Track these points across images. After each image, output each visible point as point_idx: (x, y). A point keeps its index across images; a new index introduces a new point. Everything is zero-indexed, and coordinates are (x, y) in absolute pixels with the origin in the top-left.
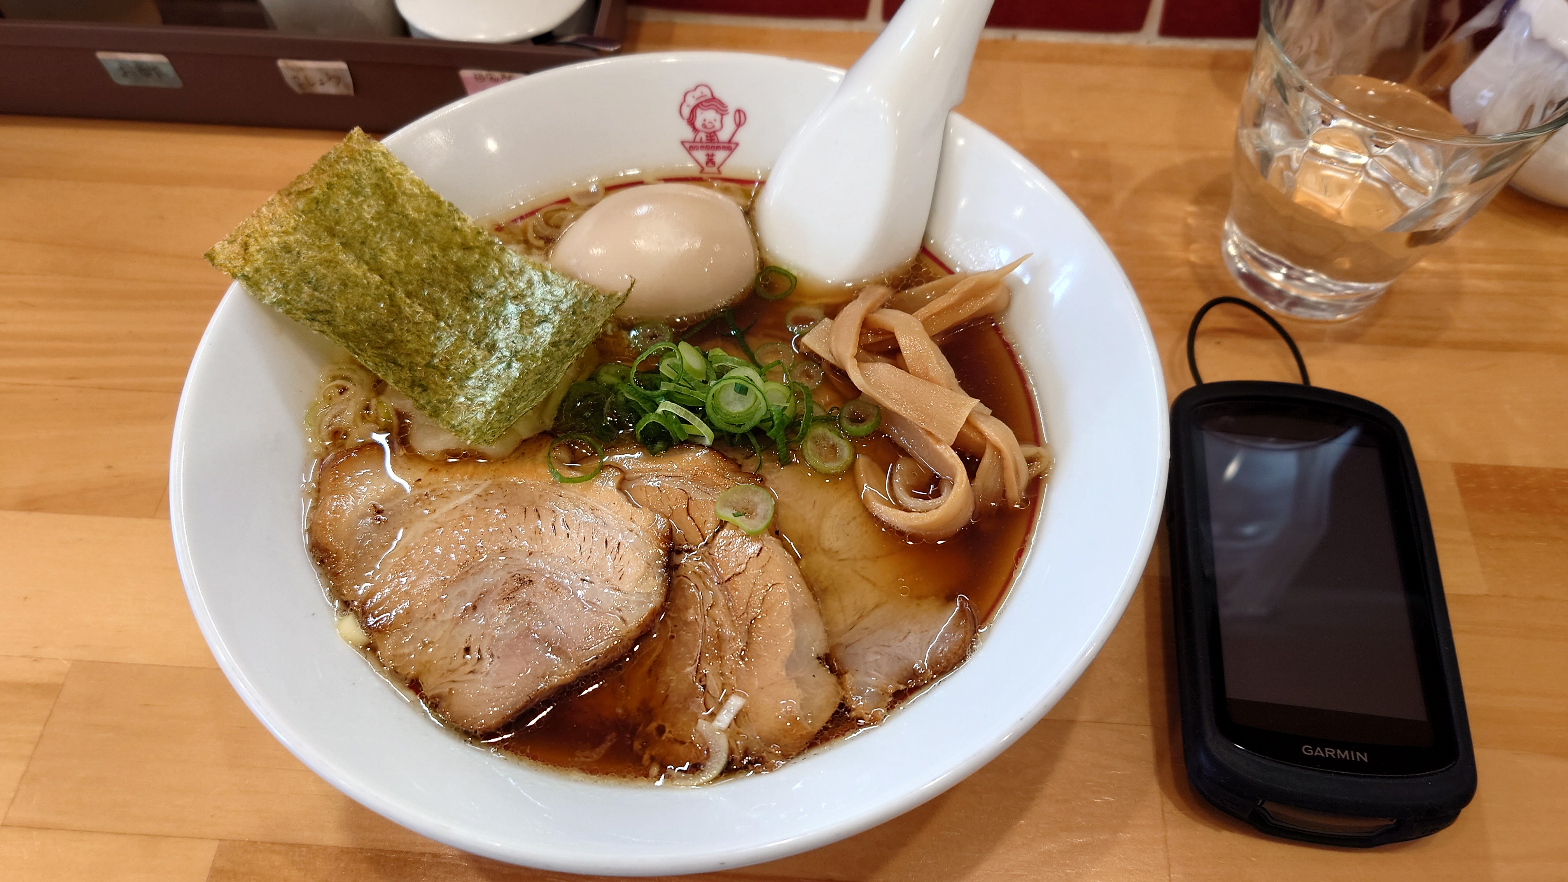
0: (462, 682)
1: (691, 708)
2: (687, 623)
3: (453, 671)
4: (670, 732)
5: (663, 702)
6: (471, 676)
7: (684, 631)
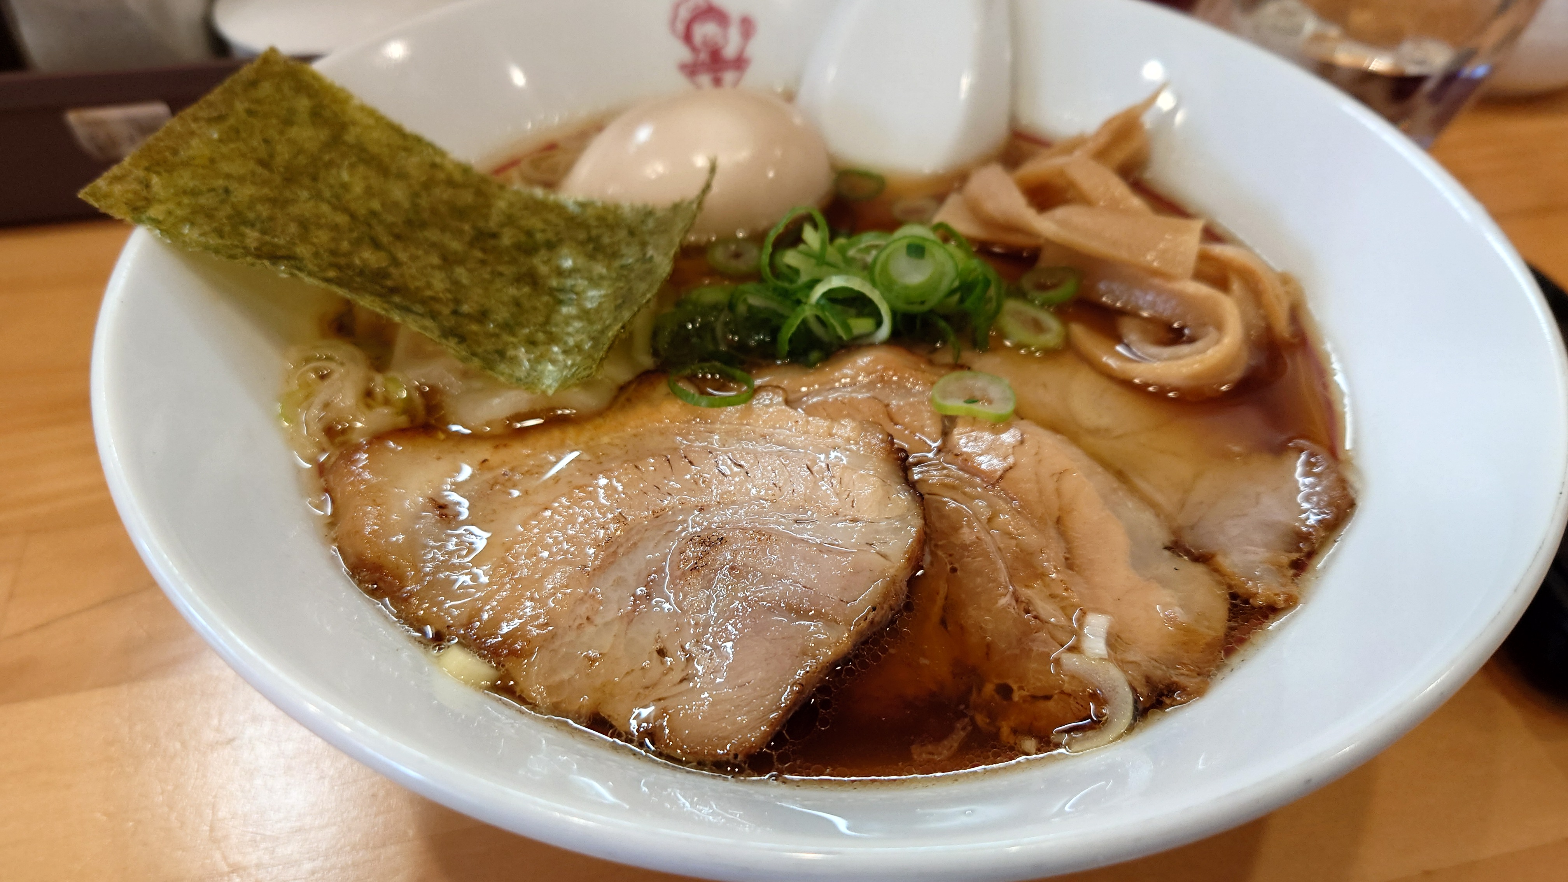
0: (674, 696)
1: (1035, 648)
2: (965, 547)
3: (654, 685)
4: (1021, 688)
5: (987, 654)
6: (684, 686)
7: (968, 557)
